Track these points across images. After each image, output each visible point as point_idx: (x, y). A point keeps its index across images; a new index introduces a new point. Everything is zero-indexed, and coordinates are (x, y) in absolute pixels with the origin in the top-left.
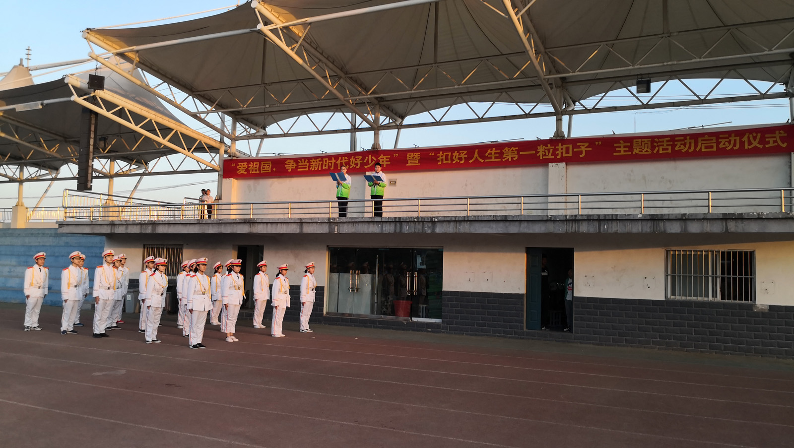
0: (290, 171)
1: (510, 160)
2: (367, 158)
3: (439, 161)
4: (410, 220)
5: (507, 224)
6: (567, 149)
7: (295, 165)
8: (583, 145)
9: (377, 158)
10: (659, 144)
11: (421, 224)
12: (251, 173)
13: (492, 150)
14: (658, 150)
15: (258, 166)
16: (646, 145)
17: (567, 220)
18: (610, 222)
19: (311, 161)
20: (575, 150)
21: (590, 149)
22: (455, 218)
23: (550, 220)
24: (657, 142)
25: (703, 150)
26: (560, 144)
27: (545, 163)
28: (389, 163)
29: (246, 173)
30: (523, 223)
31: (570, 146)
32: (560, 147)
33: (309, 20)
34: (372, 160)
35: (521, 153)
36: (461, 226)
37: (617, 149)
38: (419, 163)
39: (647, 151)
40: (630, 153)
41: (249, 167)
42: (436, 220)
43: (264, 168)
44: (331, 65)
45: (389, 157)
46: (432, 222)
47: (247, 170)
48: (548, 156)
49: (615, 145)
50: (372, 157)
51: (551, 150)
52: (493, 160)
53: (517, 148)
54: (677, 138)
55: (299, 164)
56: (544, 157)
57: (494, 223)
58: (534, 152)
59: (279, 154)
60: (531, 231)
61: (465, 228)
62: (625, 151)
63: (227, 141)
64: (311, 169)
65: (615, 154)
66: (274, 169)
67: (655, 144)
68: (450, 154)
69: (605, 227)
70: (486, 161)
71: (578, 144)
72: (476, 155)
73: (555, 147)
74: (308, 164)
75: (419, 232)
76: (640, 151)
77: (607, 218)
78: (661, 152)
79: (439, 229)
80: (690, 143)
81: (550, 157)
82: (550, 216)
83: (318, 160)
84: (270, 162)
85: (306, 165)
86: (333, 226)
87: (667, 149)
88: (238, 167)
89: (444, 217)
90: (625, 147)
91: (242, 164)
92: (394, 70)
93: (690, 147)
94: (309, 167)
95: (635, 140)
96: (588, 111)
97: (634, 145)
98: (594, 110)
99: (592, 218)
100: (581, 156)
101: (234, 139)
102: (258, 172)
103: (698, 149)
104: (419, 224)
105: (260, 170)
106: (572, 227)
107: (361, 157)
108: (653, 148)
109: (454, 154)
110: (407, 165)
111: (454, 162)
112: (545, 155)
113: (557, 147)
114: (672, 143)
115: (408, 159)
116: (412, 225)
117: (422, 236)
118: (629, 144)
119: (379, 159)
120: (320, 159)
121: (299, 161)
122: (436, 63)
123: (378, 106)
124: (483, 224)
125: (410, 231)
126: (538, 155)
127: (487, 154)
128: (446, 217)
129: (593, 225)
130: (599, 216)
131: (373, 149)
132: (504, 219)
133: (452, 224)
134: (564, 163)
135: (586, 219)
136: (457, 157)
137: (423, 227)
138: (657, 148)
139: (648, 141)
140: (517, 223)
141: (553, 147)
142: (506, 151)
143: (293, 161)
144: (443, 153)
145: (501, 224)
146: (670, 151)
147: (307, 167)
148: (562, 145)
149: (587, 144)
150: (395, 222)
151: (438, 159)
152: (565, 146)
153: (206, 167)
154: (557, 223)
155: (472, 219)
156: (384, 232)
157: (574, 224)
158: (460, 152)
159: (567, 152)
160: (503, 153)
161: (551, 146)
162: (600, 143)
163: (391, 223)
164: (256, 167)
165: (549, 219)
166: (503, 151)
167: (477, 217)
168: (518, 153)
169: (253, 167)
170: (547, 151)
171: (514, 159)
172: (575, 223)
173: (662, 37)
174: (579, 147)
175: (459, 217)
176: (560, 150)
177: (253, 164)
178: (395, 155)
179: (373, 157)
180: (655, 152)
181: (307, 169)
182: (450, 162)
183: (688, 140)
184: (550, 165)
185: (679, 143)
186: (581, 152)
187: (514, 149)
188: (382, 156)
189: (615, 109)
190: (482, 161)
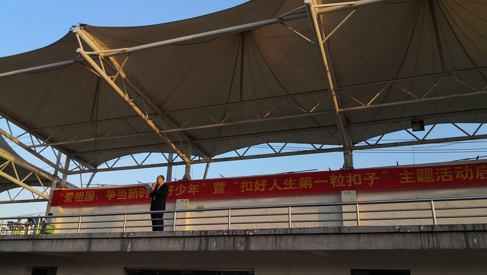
0: (110, 199)
1: (306, 188)
2: (178, 187)
3: (242, 189)
4: (219, 234)
5: (342, 237)
6: (357, 178)
7: (115, 195)
8: (371, 175)
9: (187, 186)
10: (440, 173)
11: (232, 239)
12: (76, 201)
13: (289, 179)
14: (441, 179)
15: (83, 196)
16: (429, 174)
17: (421, 232)
18: (480, 234)
19: (129, 190)
20: (364, 179)
21: (378, 178)
22: (275, 232)
23: (399, 233)
24: (438, 172)
25: (482, 178)
26: (350, 174)
27: (337, 191)
28: (198, 191)
29: (71, 201)
30: (362, 236)
31: (360, 176)
32: (350, 177)
33: (128, 49)
34: (183, 189)
35: (315, 182)
36: (283, 242)
37: (402, 178)
38: (224, 191)
39: (430, 179)
40: (415, 181)
41: (75, 196)
42: (251, 234)
43: (88, 197)
44: (149, 101)
45: (198, 186)
46: (246, 235)
47: (73, 199)
48: (340, 184)
49: (400, 174)
50: (182, 186)
51: (343, 179)
52: (291, 188)
53: (312, 178)
54: (456, 168)
55: (119, 193)
56: (336, 186)
57: (325, 236)
58: (327, 181)
59: (102, 185)
60: (373, 248)
61: (287, 244)
62: (409, 180)
63: (60, 175)
64: (128, 198)
65: (401, 182)
66: (97, 198)
67: (437, 173)
68: (252, 183)
69: (475, 241)
70: (284, 188)
71: (366, 174)
72: (275, 184)
73: (346, 177)
74: (126, 193)
75: (230, 249)
76: (423, 180)
77: (477, 228)
78: (443, 180)
79: (254, 246)
80: (469, 172)
81: (342, 185)
82: (398, 228)
83: (135, 189)
84: (94, 192)
85: (125, 194)
86: (127, 242)
87: (449, 178)
88: (66, 196)
89: (261, 229)
90: (409, 176)
91: (70, 193)
92: (205, 108)
93: (469, 176)
94: (127, 196)
95: (418, 170)
96: (372, 147)
97: (418, 174)
98: (377, 146)
99: (455, 229)
100: (370, 184)
101: (66, 172)
102: (82, 201)
103: (477, 177)
104: (229, 238)
105: (84, 199)
106: (429, 242)
107: (173, 187)
108: (435, 177)
109: (256, 183)
110: (214, 193)
111: (255, 190)
112: (337, 184)
113: (347, 177)
114: (452, 172)
115: (214, 187)
116: (221, 240)
117: (233, 254)
118: (413, 174)
119: (189, 188)
120: (137, 189)
121: (119, 190)
122: (241, 101)
123: (190, 145)
124: (310, 239)
125: (218, 249)
126: (331, 183)
127: (284, 183)
128: (263, 229)
129: (458, 239)
130: (465, 226)
131: (184, 179)
132: (337, 231)
133: (271, 239)
134: (355, 191)
135: (447, 230)
136: (258, 186)
137: (234, 243)
138: (439, 177)
139: (430, 170)
140: (355, 237)
141: (344, 177)
142: (301, 180)
143: (113, 191)
144: (245, 182)
145: (334, 238)
146: (451, 179)
147: (125, 196)
148: (352, 175)
149: (374, 174)
150: (201, 236)
151: (241, 187)
152: (355, 176)
153: (39, 197)
154: (408, 236)
155: (296, 233)
156: (186, 250)
157: (431, 238)
158: (261, 181)
159: (357, 181)
160: (300, 182)
161: (342, 176)
162: (386, 173)
163: (195, 238)
164: (81, 197)
165: (397, 231)
166: (299, 180)
167: (302, 230)
168: (313, 182)
169: (78, 196)
170: (338, 180)
171: (310, 187)
172: (432, 236)
173: (443, 76)
174: (367, 176)
175: (280, 229)
176: (350, 179)
177: (79, 194)
178: (203, 184)
179: (184, 187)
180: (438, 180)
181: (125, 198)
182: (252, 190)
183: (467, 170)
184: (343, 192)
185: (459, 172)
186: (370, 181)
187: (309, 178)
188: (191, 186)
189: (396, 145)
190: (281, 189)
